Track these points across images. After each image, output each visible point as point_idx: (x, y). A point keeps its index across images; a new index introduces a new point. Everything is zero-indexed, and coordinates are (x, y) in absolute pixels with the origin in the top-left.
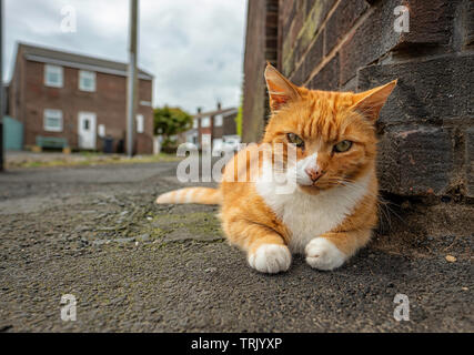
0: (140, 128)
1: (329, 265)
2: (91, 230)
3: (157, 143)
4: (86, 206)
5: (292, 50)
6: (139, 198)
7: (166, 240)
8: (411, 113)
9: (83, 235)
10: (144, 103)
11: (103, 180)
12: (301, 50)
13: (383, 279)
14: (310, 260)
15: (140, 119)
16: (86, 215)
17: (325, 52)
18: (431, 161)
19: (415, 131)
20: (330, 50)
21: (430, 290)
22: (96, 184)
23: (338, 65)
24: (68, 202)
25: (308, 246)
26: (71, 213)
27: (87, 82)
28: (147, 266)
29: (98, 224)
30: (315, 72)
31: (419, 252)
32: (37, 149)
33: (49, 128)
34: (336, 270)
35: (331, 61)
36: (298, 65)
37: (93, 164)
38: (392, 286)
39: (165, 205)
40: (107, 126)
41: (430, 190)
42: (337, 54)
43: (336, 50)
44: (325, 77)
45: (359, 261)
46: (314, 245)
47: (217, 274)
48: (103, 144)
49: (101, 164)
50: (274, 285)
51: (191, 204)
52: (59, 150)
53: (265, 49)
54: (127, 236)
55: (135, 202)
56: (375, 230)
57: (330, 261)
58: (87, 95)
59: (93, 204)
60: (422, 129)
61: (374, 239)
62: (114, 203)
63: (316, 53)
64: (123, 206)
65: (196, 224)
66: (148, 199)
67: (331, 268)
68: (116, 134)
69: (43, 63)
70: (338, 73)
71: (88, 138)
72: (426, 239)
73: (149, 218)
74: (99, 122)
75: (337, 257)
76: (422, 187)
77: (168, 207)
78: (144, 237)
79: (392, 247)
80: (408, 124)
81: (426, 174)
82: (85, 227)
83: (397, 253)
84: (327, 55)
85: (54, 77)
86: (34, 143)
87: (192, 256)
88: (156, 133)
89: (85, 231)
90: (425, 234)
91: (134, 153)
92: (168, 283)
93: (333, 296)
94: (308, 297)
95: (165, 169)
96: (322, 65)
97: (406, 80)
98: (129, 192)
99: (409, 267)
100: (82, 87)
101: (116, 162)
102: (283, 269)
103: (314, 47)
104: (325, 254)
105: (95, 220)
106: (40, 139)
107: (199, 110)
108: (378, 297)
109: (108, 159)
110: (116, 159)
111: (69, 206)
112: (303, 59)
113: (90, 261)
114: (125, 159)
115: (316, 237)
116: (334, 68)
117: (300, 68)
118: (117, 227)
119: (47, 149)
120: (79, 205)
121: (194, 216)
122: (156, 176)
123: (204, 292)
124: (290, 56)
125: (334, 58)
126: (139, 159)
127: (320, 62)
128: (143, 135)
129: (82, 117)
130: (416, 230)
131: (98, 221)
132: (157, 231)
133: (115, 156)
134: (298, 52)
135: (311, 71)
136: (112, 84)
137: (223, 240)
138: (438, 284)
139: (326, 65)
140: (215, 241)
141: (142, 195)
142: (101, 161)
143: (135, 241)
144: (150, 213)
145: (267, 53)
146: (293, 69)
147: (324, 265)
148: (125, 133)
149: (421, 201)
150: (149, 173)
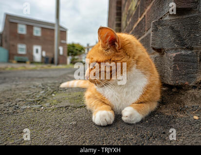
0: (61, 53)
1: (133, 121)
2: (23, 101)
3: (69, 59)
4: (26, 88)
5: (126, 16)
6: (53, 85)
7: (57, 106)
8: (178, 44)
9: (18, 104)
10: (63, 41)
11: (41, 76)
12: (130, 15)
13: (160, 129)
14: (124, 118)
15: (61, 48)
16: (24, 93)
17: (139, 16)
18: (187, 68)
19: (179, 53)
20: (141, 15)
21: (184, 136)
22: (37, 78)
23: (145, 22)
24: (18, 87)
25: (123, 111)
26: (17, 92)
27: (37, 32)
28: (42, 120)
29: (27, 98)
30: (135, 26)
31: (180, 113)
32: (14, 61)
33: (20, 52)
34: (137, 123)
35: (142, 20)
36: (128, 23)
37: (38, 69)
38: (164, 133)
39: (64, 88)
40: (47, 52)
41: (187, 83)
42: (145, 16)
43: (144, 14)
44: (140, 27)
45: (150, 118)
46: (126, 111)
47: (76, 125)
48: (44, 60)
49: (42, 69)
50: (103, 132)
51: (76, 88)
52: (25, 62)
53: (115, 17)
54: (39, 104)
55: (50, 87)
56: (159, 102)
57: (133, 119)
58: (37, 38)
59: (30, 88)
60: (183, 52)
61: (159, 107)
62: (40, 87)
63: (136, 17)
64: (43, 89)
65: (74, 98)
66: (57, 85)
67: (134, 123)
68: (50, 55)
69: (17, 23)
70: (145, 25)
71: (37, 57)
72: (184, 107)
73: (53, 95)
74: (43, 50)
75: (138, 117)
76: (183, 81)
77: (65, 89)
78: (47, 104)
79: (167, 111)
80: (176, 49)
81: (184, 75)
82: (21, 99)
83: (169, 114)
84: (140, 17)
85: (22, 29)
86: (13, 59)
87: (66, 115)
88: (68, 55)
89: (20, 101)
90: (184, 104)
91: (58, 64)
92: (48, 130)
93: (132, 139)
94: (119, 139)
95: (70, 71)
96: (138, 22)
97: (175, 27)
98: (49, 82)
99: (175, 122)
100: (35, 34)
101: (49, 68)
102: (109, 123)
103: (135, 14)
104: (131, 115)
105: (27, 96)
106: (16, 57)
107: (88, 45)
108: (156, 139)
109: (46, 66)
110: (49, 66)
111: (17, 88)
112: (130, 20)
113: (14, 118)
114: (54, 67)
115: (127, 106)
116: (143, 23)
117: (129, 24)
118: (36, 99)
119: (19, 62)
120: (23, 88)
121: (75, 94)
122: (65, 74)
123: (66, 136)
124: (125, 19)
125: (143, 18)
126: (60, 66)
127: (137, 21)
128: (62, 56)
129: (35, 47)
130: (179, 102)
131: (28, 96)
132: (55, 102)
133: (49, 65)
134: (129, 16)
135: (134, 25)
136: (49, 33)
137: (85, 106)
138: (188, 132)
139: (140, 22)
140: (81, 107)
141: (55, 83)
142: (42, 67)
143: (42, 106)
144: (55, 93)
145: (117, 18)
146: (126, 25)
147: (130, 121)
148: (54, 55)
149: (182, 88)
150: (62, 73)
